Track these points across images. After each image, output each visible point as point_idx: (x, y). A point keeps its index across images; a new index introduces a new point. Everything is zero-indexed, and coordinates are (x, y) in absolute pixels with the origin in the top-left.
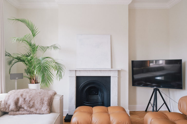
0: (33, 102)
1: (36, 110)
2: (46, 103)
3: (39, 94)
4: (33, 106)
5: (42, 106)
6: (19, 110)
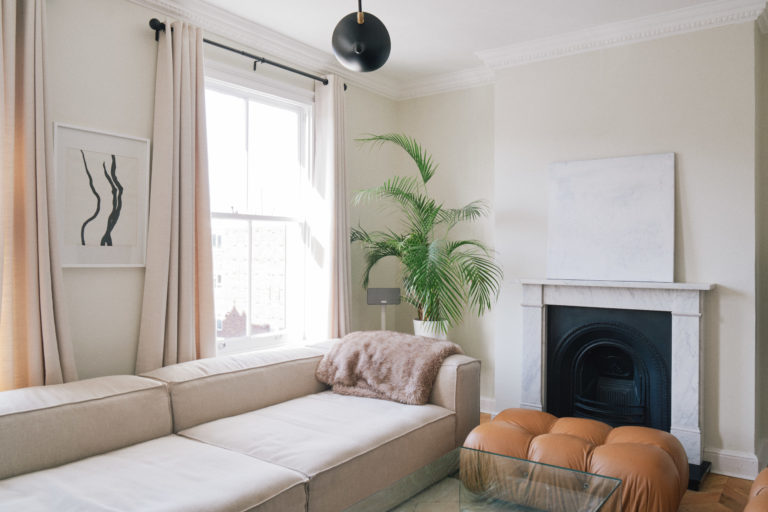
0: (388, 366)
1: (392, 389)
2: (416, 374)
3: (406, 348)
4: (385, 379)
5: (407, 382)
6: (354, 385)
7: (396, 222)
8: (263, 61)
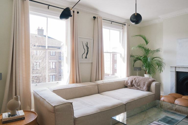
0: (140, 83)
1: (141, 88)
2: (146, 85)
3: (143, 79)
4: (139, 86)
5: (144, 87)
6: (132, 87)
7: (140, 53)
8: (113, 22)
